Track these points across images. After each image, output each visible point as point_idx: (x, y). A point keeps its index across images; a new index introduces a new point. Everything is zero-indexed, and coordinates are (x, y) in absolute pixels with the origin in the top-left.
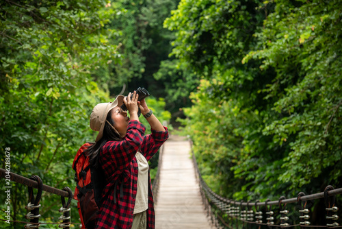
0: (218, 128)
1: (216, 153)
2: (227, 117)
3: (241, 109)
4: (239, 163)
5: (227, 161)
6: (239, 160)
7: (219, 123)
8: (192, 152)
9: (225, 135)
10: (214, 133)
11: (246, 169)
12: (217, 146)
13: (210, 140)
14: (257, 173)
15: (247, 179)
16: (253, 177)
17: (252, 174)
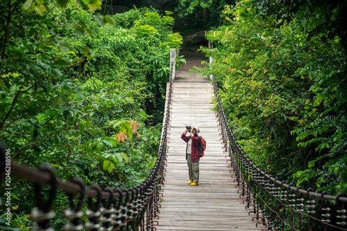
0: (266, 64)
1: (263, 105)
2: (283, 46)
3: (311, 35)
4: (301, 121)
5: (282, 118)
6: (301, 117)
7: (270, 55)
8: (219, 100)
9: (279, 75)
10: (260, 72)
11: (315, 134)
12: (265, 94)
13: (253, 84)
14: (335, 140)
15: (316, 149)
16: (328, 147)
17: (325, 141)
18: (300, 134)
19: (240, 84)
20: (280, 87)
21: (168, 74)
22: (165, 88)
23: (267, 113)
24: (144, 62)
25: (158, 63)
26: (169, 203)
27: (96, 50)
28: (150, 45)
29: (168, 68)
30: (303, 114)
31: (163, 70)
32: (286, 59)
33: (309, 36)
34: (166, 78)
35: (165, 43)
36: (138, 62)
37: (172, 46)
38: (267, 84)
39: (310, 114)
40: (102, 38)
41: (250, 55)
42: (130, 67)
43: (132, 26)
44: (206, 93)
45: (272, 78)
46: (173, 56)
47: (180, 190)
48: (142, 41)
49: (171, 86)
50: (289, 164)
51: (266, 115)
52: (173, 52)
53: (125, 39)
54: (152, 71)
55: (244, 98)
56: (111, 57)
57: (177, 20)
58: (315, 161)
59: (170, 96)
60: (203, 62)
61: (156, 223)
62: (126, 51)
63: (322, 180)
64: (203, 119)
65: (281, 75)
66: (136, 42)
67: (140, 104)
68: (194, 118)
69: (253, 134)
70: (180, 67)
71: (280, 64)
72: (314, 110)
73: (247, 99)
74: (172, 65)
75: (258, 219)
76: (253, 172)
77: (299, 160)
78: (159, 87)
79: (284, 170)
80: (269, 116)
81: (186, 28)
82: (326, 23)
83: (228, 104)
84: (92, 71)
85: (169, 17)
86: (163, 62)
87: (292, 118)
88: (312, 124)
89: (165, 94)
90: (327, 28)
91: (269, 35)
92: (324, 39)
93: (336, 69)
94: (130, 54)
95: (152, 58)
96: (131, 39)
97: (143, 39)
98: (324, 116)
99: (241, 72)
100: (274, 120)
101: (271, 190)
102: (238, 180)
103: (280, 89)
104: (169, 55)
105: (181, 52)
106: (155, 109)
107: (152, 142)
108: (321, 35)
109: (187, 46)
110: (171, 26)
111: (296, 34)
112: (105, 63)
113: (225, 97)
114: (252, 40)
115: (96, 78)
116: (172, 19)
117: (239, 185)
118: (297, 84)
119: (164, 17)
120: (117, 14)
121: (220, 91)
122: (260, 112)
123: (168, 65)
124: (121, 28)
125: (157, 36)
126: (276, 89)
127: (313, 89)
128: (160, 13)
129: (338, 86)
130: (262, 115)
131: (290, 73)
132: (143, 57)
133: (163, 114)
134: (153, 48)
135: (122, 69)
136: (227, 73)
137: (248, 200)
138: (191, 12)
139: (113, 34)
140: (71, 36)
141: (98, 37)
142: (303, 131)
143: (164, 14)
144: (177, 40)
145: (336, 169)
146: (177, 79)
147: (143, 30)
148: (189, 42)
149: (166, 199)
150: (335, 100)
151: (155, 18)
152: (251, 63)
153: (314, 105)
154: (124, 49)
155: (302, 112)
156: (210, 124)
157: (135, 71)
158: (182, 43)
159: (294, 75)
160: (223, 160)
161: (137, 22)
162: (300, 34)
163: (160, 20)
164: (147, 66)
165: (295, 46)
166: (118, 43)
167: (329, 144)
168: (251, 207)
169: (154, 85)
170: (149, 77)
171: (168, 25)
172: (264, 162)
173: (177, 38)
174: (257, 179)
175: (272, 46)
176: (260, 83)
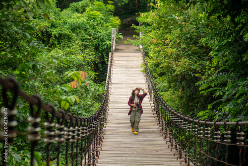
0: (179, 37)
1: (177, 66)
2: (191, 24)
3: (210, 15)
4: (203, 77)
5: (190, 75)
6: (203, 74)
7: (181, 30)
8: (146, 64)
9: (188, 44)
10: (175, 42)
11: (213, 85)
12: (178, 58)
13: (170, 50)
14: (226, 89)
15: (213, 96)
16: (222, 94)
17: (220, 90)
18: (202, 85)
19: (160, 51)
20: (189, 52)
21: (110, 46)
22: (108, 57)
23: (179, 71)
24: (93, 38)
25: (103, 39)
26: (109, 136)
27: (59, 29)
28: (97, 25)
29: (110, 42)
30: (205, 72)
31: (106, 44)
32: (193, 32)
33: (209, 15)
34: (108, 49)
35: (108, 24)
36: (89, 37)
37: (113, 26)
38: (179, 51)
39: (210, 72)
40: (63, 20)
41: (167, 31)
42: (83, 41)
43: (84, 12)
44: (137, 60)
45: (183, 46)
46: (113, 34)
47: (118, 127)
48: (92, 22)
49: (112, 54)
50: (195, 108)
51: (179, 73)
52: (113, 30)
53: (79, 21)
54: (99, 44)
55: (163, 61)
56: (69, 34)
57: (117, 8)
58: (212, 104)
59: (111, 62)
60: (134, 36)
61: (100, 149)
62: (80, 29)
63: (217, 117)
64: (135, 78)
65: (189, 44)
66: (87, 23)
67: (90, 68)
68: (129, 77)
69: (170, 87)
70: (119, 41)
71: (188, 36)
72: (212, 69)
73: (165, 62)
74: (113, 40)
75: (172, 146)
76: (169, 113)
77: (202, 105)
78: (103, 56)
79: (191, 113)
80: (181, 73)
81: (123, 14)
82: (221, 6)
83: (152, 67)
84: (56, 44)
85: (110, 6)
86: (107, 38)
87: (197, 75)
88: (211, 78)
89: (108, 61)
90: (221, 10)
91: (181, 15)
92: (219, 17)
93: (228, 39)
94: (83, 32)
95: (99, 34)
96: (84, 21)
97: (92, 21)
98: (219, 72)
99: (161, 42)
100: (185, 76)
101: (181, 124)
102: (159, 119)
103: (189, 54)
104: (110, 33)
105: (120, 31)
106: (101, 71)
107: (98, 93)
108: (217, 15)
109: (124, 27)
110: (112, 12)
111: (200, 13)
112: (65, 38)
113: (150, 63)
114: (169, 20)
115: (59, 49)
116: (113, 7)
117: (159, 123)
118: (201, 51)
119: (107, 5)
120: (74, 3)
121: (147, 58)
122: (174, 71)
123: (110, 40)
124: (76, 13)
125: (102, 19)
126: (185, 54)
127: (211, 53)
128: (104, 3)
129: (229, 51)
130: (176, 73)
131: (196, 43)
132: (92, 34)
133: (106, 75)
134: (99, 27)
135: (77, 42)
136: (151, 43)
137: (166, 133)
138: (127, 2)
139: (71, 18)
140: (40, 19)
141: (60, 19)
142: (204, 83)
143: (108, 3)
144: (117, 22)
145: (227, 109)
146: (116, 50)
147: (93, 15)
148: (125, 24)
149: (108, 133)
150: (227, 61)
151: (101, 6)
152: (168, 36)
153: (213, 66)
154: (79, 28)
155: (204, 70)
156: (140, 82)
157: (86, 44)
158: (120, 24)
159: (198, 45)
160: (149, 106)
161: (88, 9)
162: (202, 13)
163: (105, 8)
164: (95, 40)
165: (199, 23)
166: (74, 23)
167: (222, 91)
168: (168, 139)
169: (100, 54)
170: (97, 48)
171: (110, 11)
172: (178, 107)
173: (116, 21)
174: (172, 118)
175: (183, 23)
176: (175, 50)
